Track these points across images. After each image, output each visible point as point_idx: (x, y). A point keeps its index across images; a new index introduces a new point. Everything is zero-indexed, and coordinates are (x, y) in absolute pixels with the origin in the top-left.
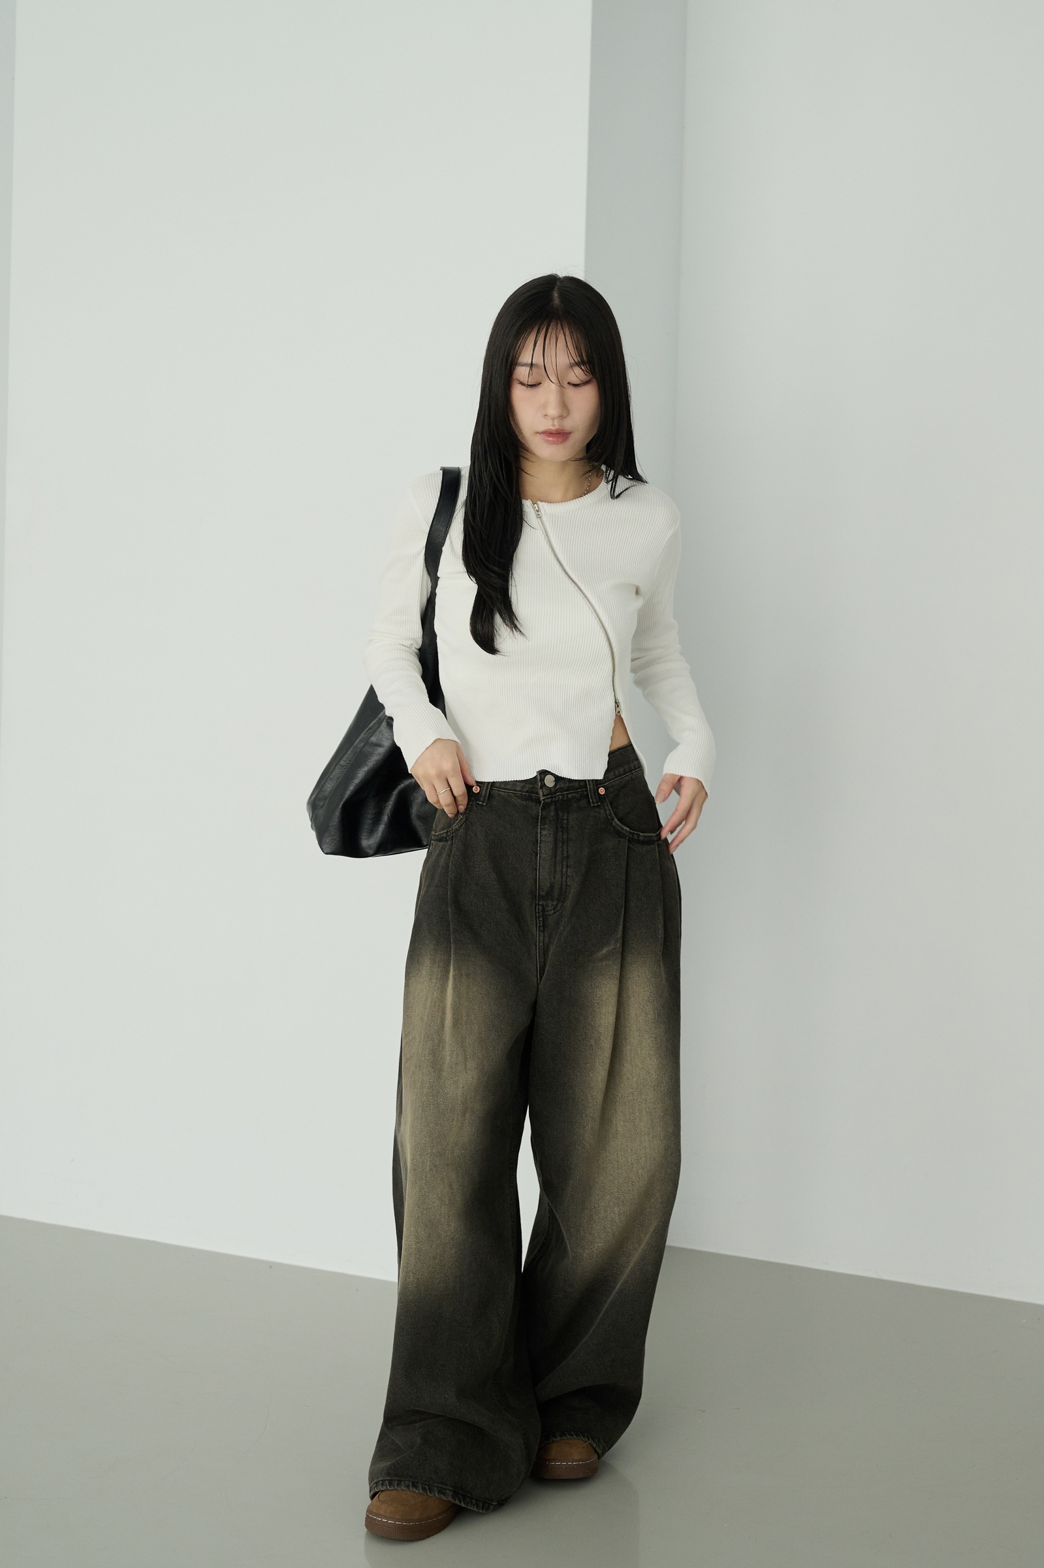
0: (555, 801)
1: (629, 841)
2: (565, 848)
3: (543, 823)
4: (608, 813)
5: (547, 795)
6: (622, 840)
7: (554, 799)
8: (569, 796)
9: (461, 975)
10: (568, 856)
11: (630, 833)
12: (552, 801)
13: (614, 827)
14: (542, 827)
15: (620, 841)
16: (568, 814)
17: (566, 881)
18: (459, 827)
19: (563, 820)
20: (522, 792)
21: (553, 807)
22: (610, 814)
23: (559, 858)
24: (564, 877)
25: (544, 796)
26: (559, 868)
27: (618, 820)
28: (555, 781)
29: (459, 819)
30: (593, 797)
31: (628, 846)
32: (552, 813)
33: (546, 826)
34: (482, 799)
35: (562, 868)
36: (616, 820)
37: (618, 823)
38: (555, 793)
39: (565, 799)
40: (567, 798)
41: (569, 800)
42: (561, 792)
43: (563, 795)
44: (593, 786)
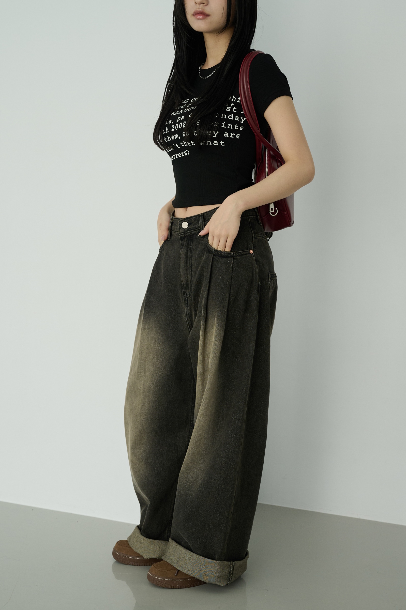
0: (187, 236)
1: (214, 255)
2: (190, 261)
3: (182, 248)
5: (181, 233)
6: (210, 255)
8: (193, 233)
9: (145, 328)
10: (191, 265)
11: (215, 251)
12: (185, 236)
13: (207, 247)
16: (192, 243)
17: (192, 279)
19: (190, 245)
21: (186, 239)
22: (207, 241)
23: (188, 266)
24: (190, 276)
28: (188, 225)
31: (213, 257)
32: (185, 242)
33: (182, 250)
35: (190, 271)
36: (208, 243)
38: (187, 232)
39: (191, 234)
40: (192, 234)
41: (193, 235)
42: (189, 231)
43: (190, 232)
44: (202, 226)
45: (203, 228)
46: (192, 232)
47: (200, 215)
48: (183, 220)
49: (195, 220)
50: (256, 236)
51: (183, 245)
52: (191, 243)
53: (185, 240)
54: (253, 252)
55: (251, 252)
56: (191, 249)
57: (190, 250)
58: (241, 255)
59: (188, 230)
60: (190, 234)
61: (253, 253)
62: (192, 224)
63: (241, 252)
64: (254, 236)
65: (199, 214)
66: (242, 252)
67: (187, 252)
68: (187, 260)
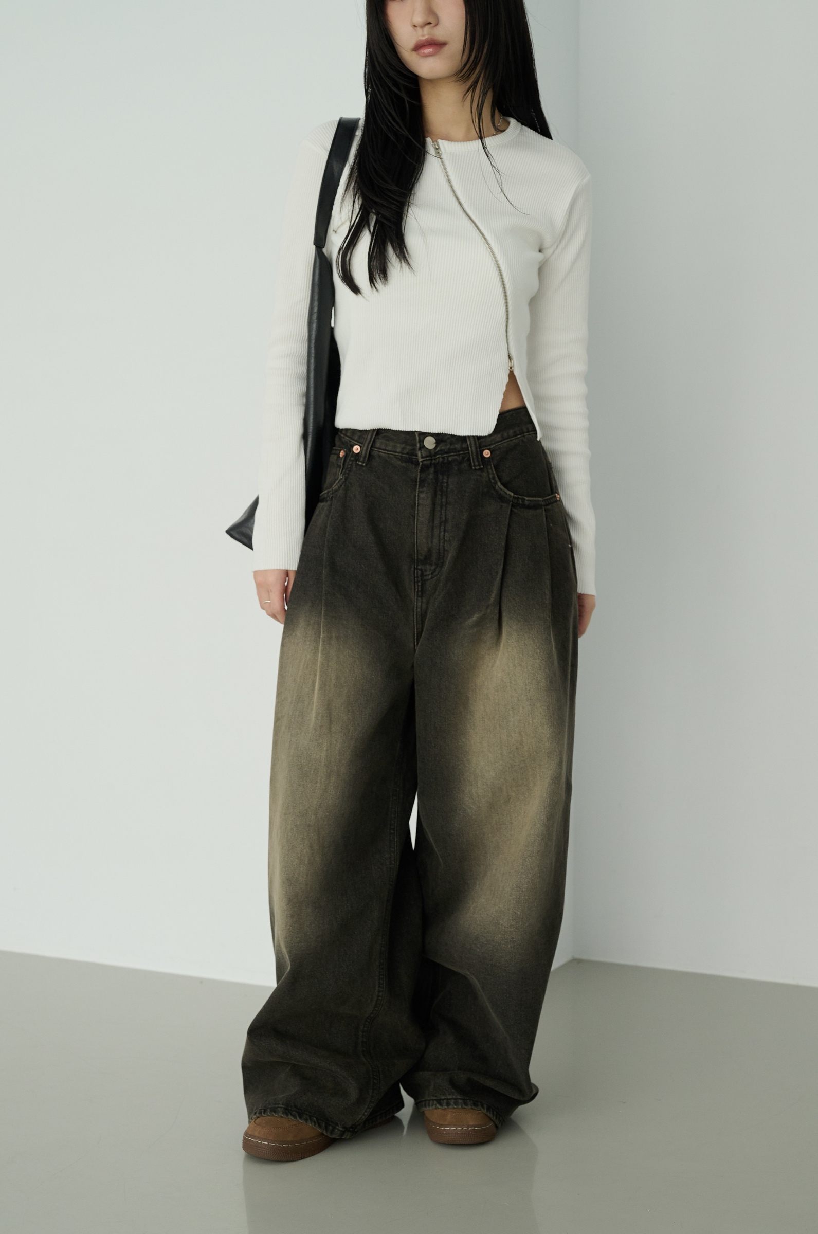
0: (434, 464)
1: (512, 506)
2: (443, 512)
3: (421, 486)
4: (492, 476)
5: (425, 457)
6: (505, 504)
7: (434, 461)
8: (450, 459)
10: (446, 521)
11: (514, 498)
12: (431, 464)
13: (497, 492)
14: (420, 490)
15: (502, 506)
16: (448, 477)
17: (444, 545)
18: (339, 488)
19: (443, 483)
20: (402, 453)
21: (432, 470)
22: (494, 478)
23: (437, 522)
24: (442, 542)
25: (422, 457)
26: (436, 532)
27: (502, 484)
28: (436, 443)
29: (339, 478)
30: (475, 460)
31: (511, 510)
32: (431, 476)
33: (425, 489)
34: (362, 459)
35: (440, 532)
36: (499, 484)
37: (502, 487)
38: (435, 456)
39: (446, 461)
40: (448, 460)
41: (450, 463)
42: (441, 454)
43: (443, 458)
44: (476, 448)
45: (477, 452)
46: (448, 458)
51: (424, 481)
52: (444, 478)
53: (431, 472)
56: (445, 489)
57: (443, 490)
60: (444, 460)
62: (445, 441)
63: (549, 497)
66: (551, 498)
67: (436, 496)
68: (434, 510)
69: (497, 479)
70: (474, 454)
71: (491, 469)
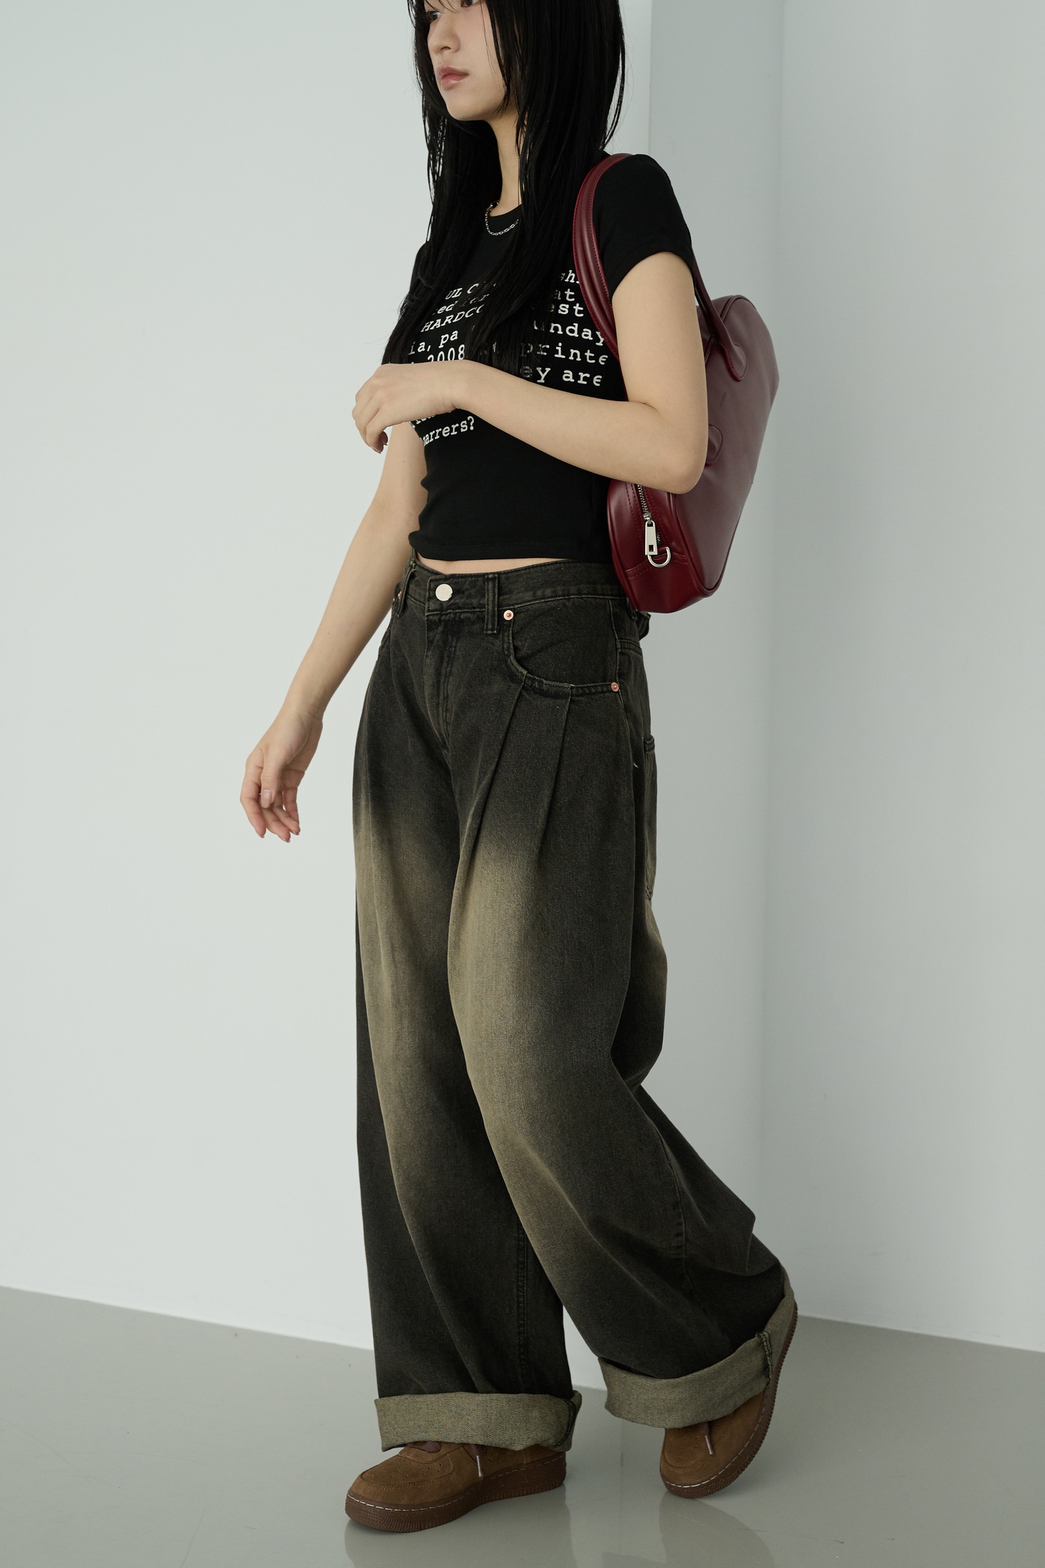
0: (445, 621)
1: (524, 688)
2: (446, 684)
3: (426, 649)
4: (506, 646)
5: (432, 611)
6: (514, 685)
7: (443, 618)
8: (462, 617)
10: (447, 697)
11: (527, 678)
12: (440, 619)
13: (507, 666)
14: (427, 653)
15: (510, 687)
16: (458, 640)
19: (451, 647)
21: (440, 629)
22: (509, 648)
23: (441, 697)
24: (445, 724)
25: (429, 611)
26: (440, 711)
27: (515, 657)
28: (453, 594)
31: (521, 695)
32: (438, 637)
33: (430, 653)
34: (399, 609)
35: (443, 711)
36: (512, 657)
37: (515, 663)
38: (448, 610)
39: (457, 619)
40: (460, 618)
41: (461, 621)
42: (451, 609)
43: (455, 614)
44: (494, 607)
45: (494, 611)
46: (460, 615)
47: (490, 576)
48: (440, 579)
49: (473, 585)
50: (625, 648)
51: (431, 642)
52: (452, 641)
53: (439, 631)
54: (620, 688)
55: (615, 688)
56: (452, 656)
57: (449, 657)
58: (591, 693)
59: (449, 607)
60: (455, 617)
61: (618, 692)
62: (463, 593)
63: (590, 685)
64: (621, 648)
65: (487, 574)
66: (593, 686)
67: (441, 663)
68: (438, 682)
69: (512, 651)
70: (490, 614)
71: (508, 636)
